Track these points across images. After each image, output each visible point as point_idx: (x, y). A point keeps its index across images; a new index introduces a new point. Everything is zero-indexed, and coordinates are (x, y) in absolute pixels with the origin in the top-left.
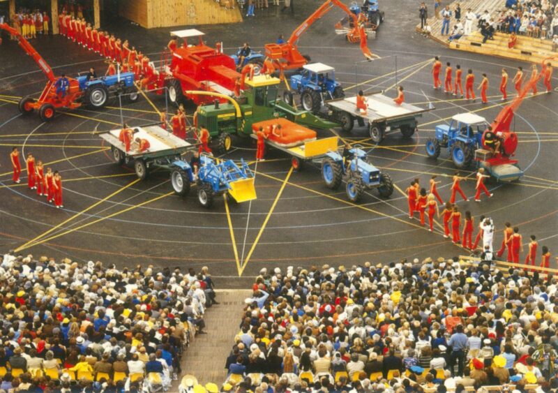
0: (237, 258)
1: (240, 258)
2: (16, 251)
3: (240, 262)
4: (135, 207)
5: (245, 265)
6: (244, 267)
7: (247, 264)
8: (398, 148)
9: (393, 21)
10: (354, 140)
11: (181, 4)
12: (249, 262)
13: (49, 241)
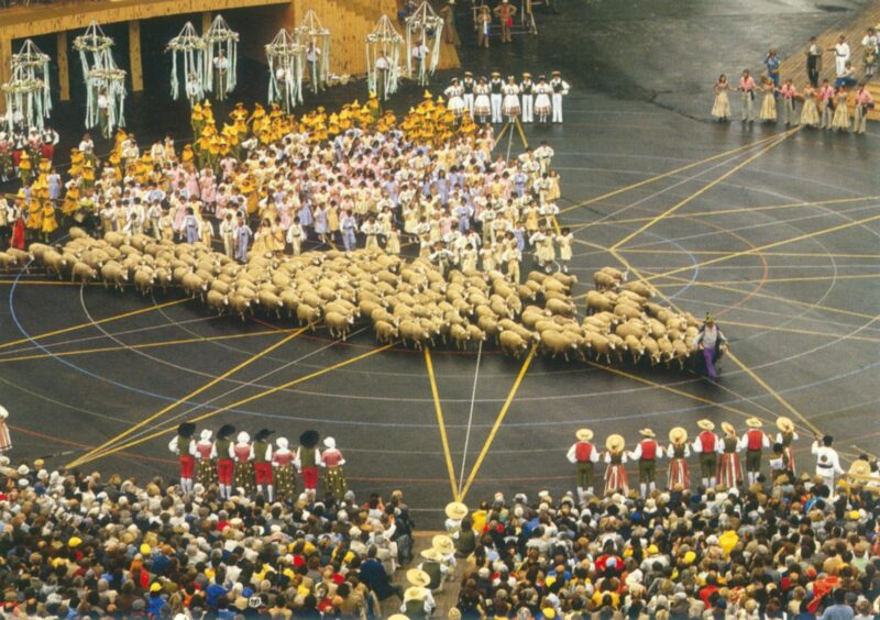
0: (452, 477)
1: (457, 476)
2: (68, 467)
3: (458, 484)
4: (275, 389)
5: (466, 489)
6: (464, 493)
7: (469, 489)
8: (730, 286)
9: (720, 65)
10: (653, 271)
11: (354, 38)
12: (473, 484)
13: (127, 450)
